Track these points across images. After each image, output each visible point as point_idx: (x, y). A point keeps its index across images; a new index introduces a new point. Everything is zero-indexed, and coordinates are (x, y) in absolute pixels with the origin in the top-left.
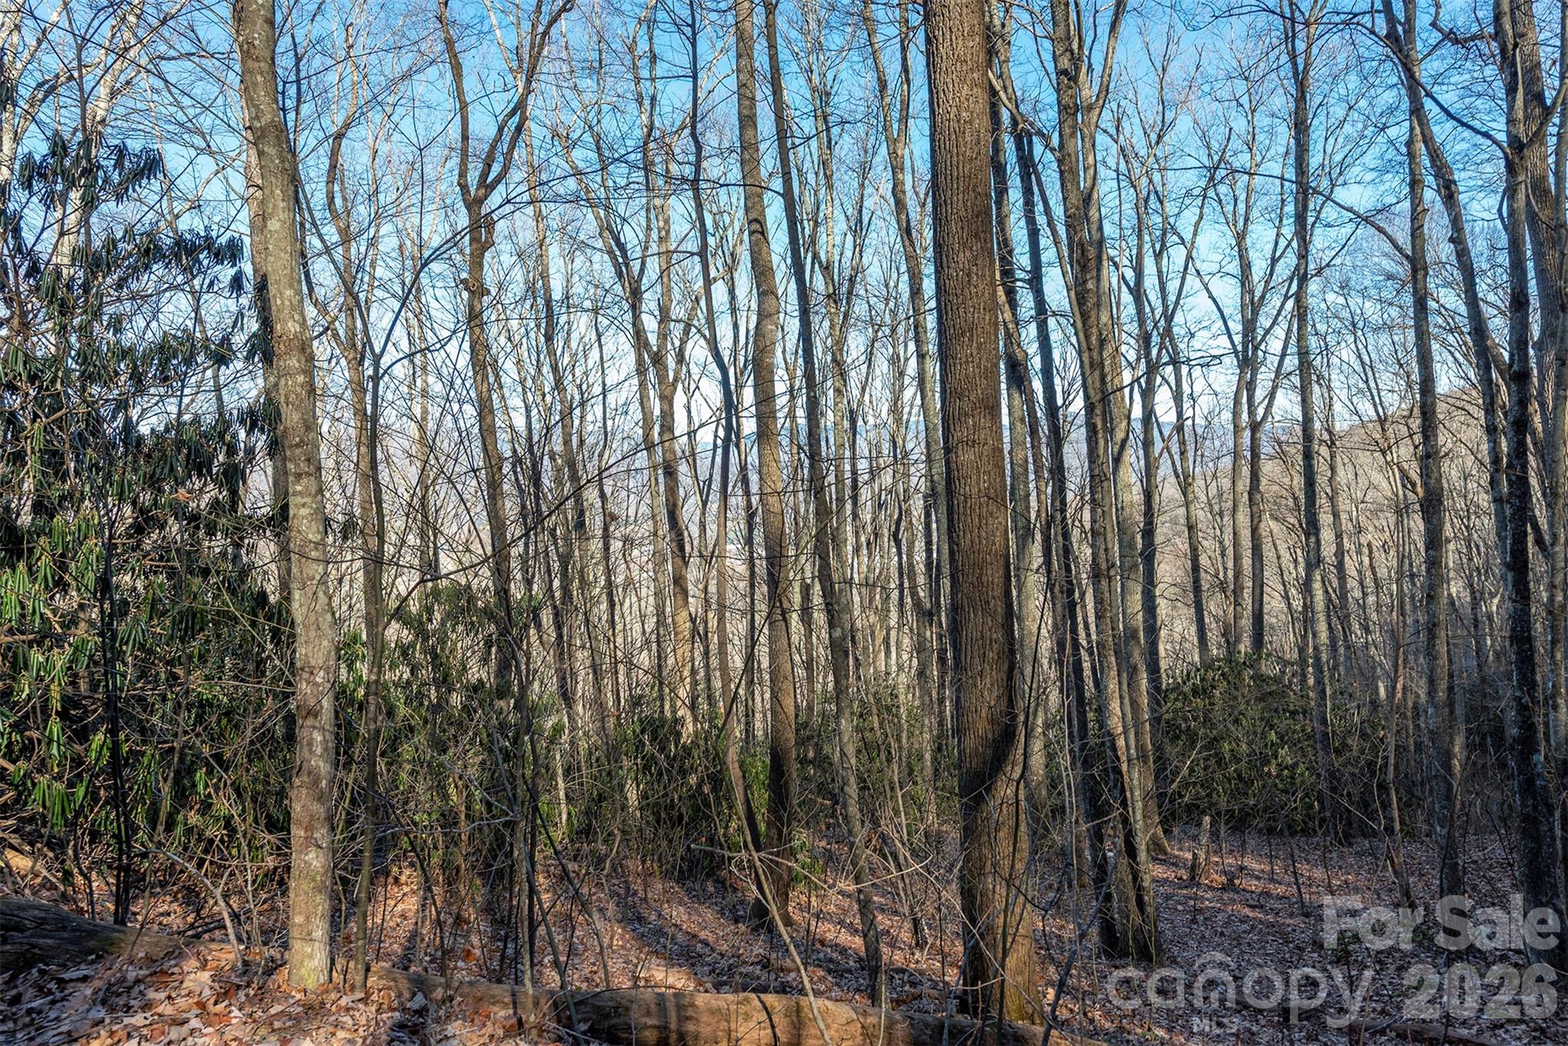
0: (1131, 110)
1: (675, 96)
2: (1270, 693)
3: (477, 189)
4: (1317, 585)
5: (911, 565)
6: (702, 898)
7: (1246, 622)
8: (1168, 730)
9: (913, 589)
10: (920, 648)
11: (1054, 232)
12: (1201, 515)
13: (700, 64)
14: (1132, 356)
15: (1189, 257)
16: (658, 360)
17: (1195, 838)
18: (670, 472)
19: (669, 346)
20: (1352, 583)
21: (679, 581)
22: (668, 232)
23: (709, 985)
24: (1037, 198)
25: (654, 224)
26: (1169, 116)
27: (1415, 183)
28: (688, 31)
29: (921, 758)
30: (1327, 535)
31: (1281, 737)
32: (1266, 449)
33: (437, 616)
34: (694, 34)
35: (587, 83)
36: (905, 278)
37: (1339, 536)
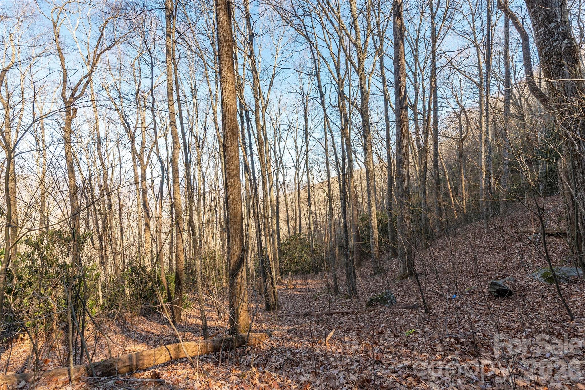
0: (273, 109)
1: (146, 84)
2: (302, 242)
3: (70, 98)
4: (311, 218)
5: (220, 217)
6: (153, 319)
7: (298, 227)
8: (282, 253)
9: (221, 223)
10: (222, 238)
11: (254, 135)
12: (289, 203)
13: (154, 75)
14: (274, 166)
15: (285, 144)
16: (141, 159)
17: (287, 278)
18: (144, 192)
19: (145, 155)
20: (318, 217)
21: (147, 225)
22: (145, 121)
23: (152, 346)
24: (250, 127)
25: (140, 118)
26: (281, 113)
27: (326, 134)
28: (150, 66)
29: (222, 268)
30: (313, 207)
31: (305, 252)
32: (301, 188)
33: (46, 242)
34: (152, 67)
35: (116, 73)
36: (217, 142)
37: (315, 207)
